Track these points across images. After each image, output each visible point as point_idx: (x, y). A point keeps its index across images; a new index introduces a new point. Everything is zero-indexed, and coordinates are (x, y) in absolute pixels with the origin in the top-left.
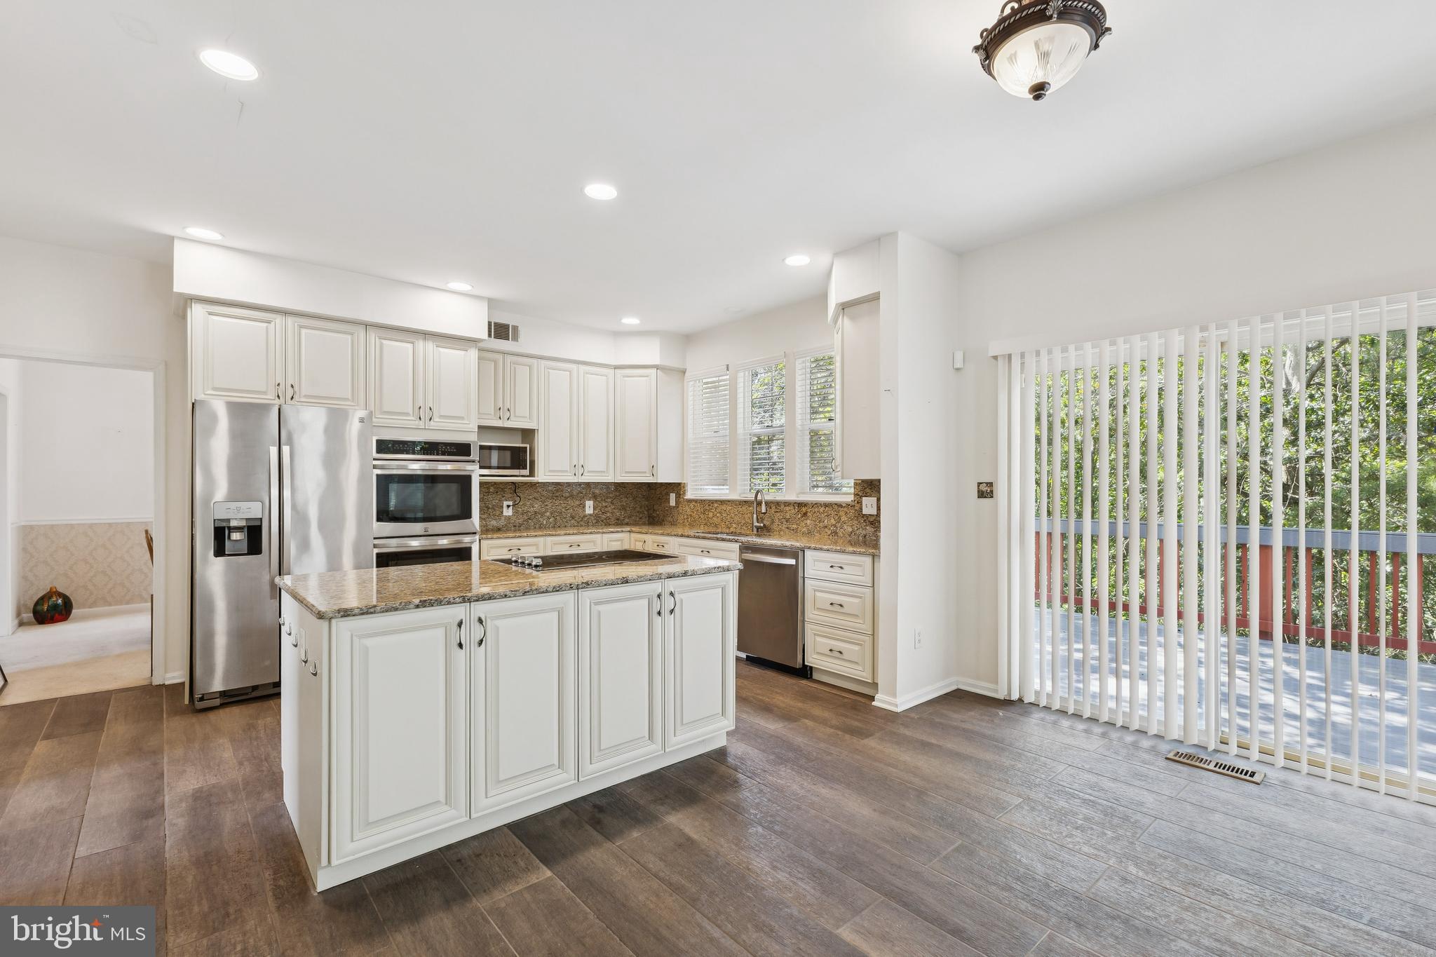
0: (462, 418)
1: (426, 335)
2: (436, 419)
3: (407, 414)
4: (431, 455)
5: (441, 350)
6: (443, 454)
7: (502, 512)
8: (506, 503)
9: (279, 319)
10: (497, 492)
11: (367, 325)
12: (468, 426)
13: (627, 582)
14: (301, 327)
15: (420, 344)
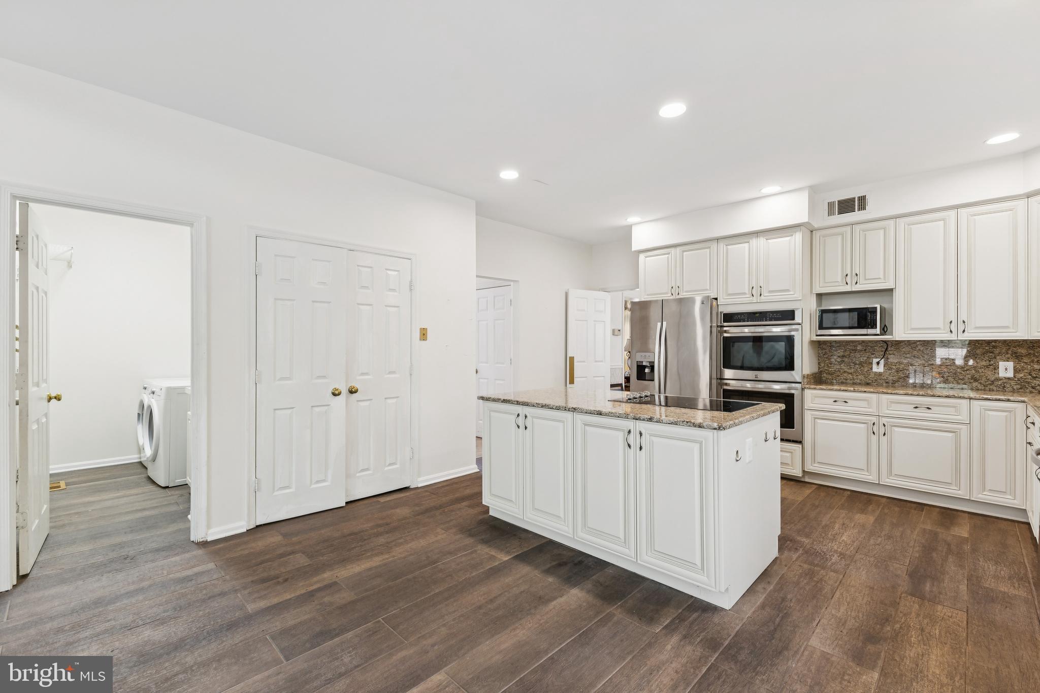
0: (788, 290)
1: (757, 234)
2: (765, 293)
3: (745, 294)
4: (760, 321)
5: (769, 241)
6: (771, 320)
7: (872, 369)
8: (875, 361)
9: (673, 250)
10: (865, 350)
11: (718, 239)
12: (793, 296)
13: (601, 414)
14: (683, 251)
15: (754, 242)
